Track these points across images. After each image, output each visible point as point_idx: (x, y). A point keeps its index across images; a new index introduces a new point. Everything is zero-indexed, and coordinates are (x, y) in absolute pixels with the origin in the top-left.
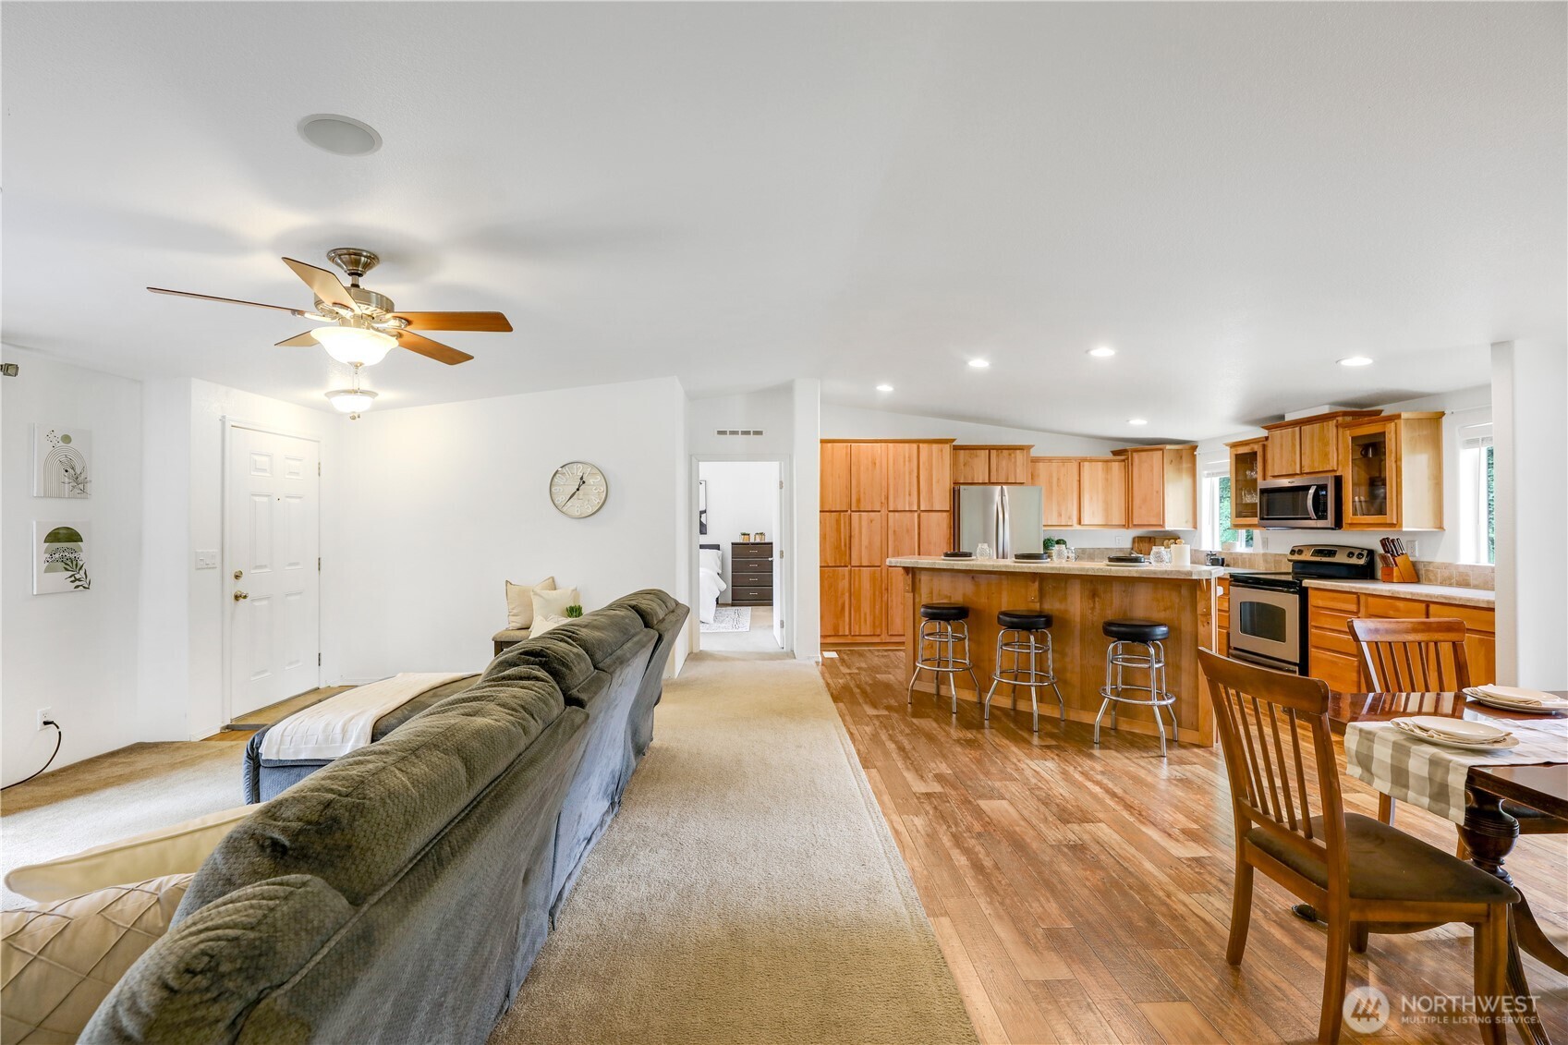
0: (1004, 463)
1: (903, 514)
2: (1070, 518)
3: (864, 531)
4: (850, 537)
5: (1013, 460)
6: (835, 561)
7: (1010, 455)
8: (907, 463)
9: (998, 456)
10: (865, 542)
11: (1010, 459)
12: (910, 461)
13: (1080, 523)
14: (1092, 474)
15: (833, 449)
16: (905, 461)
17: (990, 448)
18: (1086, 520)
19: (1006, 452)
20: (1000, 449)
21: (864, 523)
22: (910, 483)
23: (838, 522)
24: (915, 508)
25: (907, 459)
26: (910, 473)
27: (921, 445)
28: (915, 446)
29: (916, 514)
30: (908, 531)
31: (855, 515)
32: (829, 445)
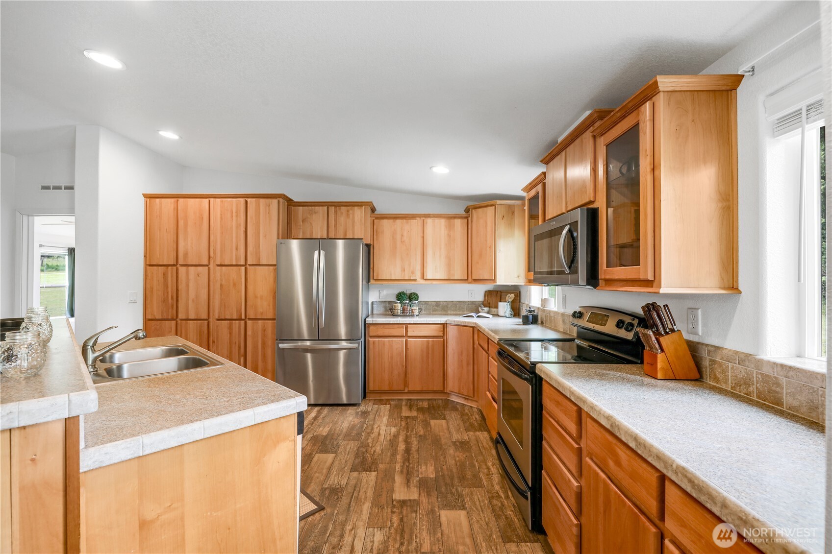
0: (342, 219)
1: (229, 268)
2: (413, 273)
3: (192, 284)
4: (177, 290)
5: (351, 216)
6: (162, 313)
7: (348, 211)
8: (234, 218)
9: (336, 212)
10: (192, 295)
11: (348, 215)
12: (237, 216)
13: (423, 277)
14: (436, 230)
15: (161, 204)
16: (232, 217)
17: (328, 205)
18: (429, 275)
19: (343, 209)
20: (337, 205)
21: (192, 276)
22: (237, 237)
23: (165, 275)
24: (243, 263)
25: (234, 214)
26: (238, 227)
27: (249, 200)
28: (242, 200)
29: (243, 268)
30: (234, 285)
31: (182, 270)
32: (158, 200)
